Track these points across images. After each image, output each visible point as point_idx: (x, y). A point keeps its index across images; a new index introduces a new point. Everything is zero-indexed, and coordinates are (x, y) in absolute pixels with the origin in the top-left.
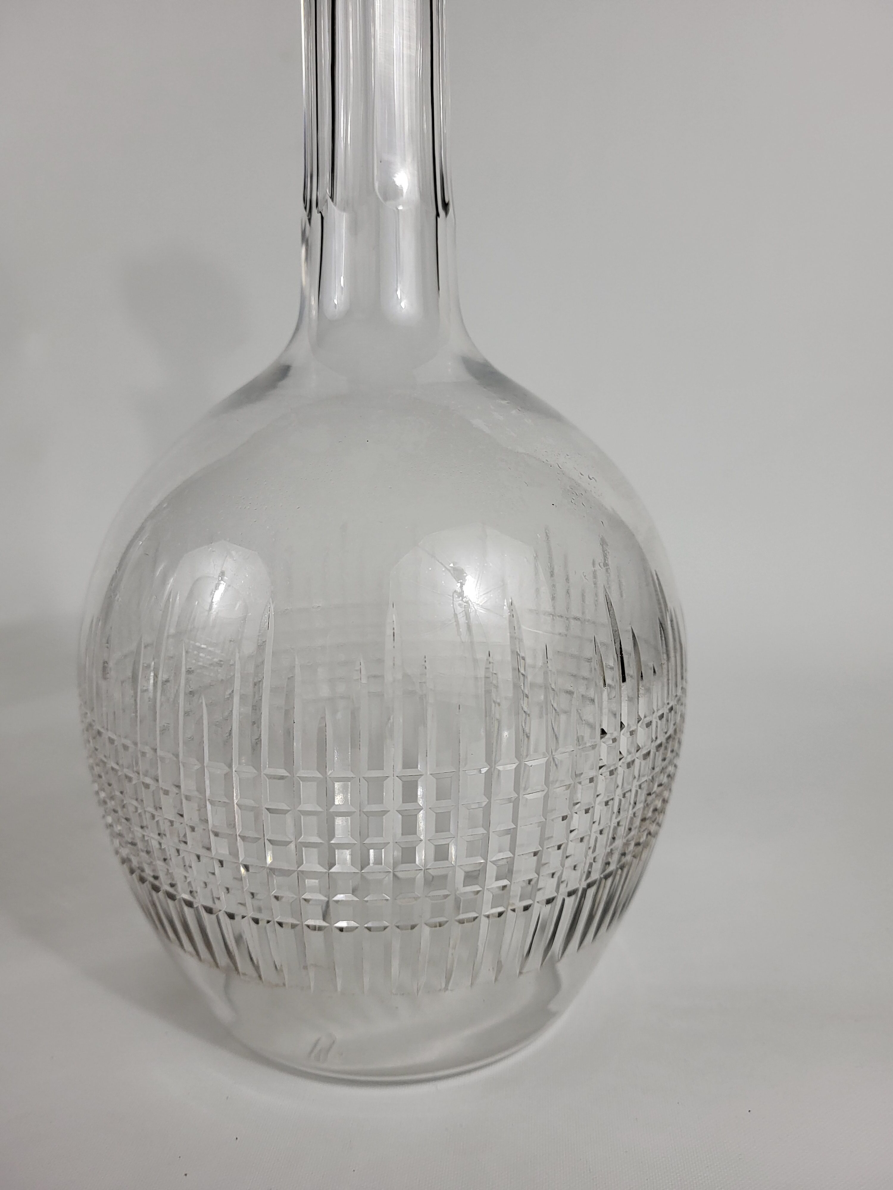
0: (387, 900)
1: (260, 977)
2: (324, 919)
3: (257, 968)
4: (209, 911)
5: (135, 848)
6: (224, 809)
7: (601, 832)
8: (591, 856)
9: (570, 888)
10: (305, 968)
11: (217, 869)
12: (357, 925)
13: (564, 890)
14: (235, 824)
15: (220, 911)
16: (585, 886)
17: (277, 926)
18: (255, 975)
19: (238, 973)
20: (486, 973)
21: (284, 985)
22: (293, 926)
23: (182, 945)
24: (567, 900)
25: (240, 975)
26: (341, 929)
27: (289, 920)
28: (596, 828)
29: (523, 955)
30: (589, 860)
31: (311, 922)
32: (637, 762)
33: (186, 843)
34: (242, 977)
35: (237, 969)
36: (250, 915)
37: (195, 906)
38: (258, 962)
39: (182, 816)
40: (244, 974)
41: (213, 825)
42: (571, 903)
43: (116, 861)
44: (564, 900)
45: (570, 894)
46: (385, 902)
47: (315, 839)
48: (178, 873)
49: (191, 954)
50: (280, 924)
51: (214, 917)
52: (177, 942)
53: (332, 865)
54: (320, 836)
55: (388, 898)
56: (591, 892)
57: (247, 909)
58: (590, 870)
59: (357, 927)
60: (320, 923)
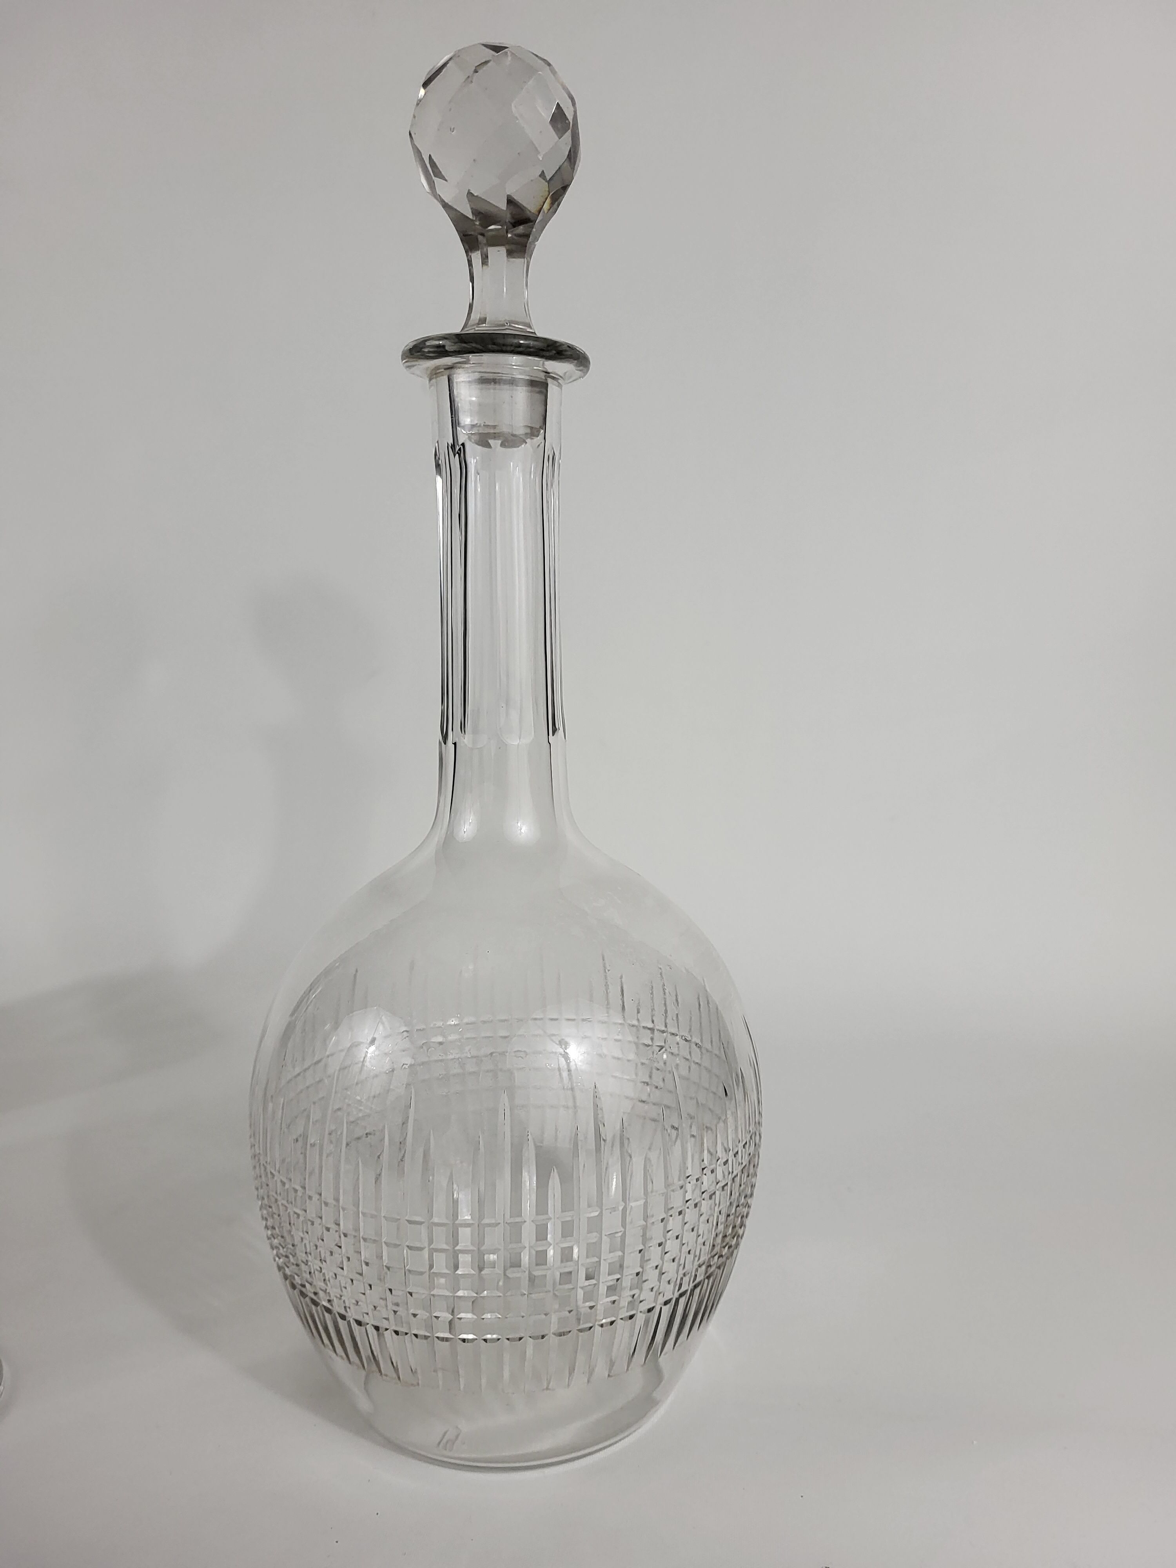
0: (500, 1318)
1: (399, 1378)
2: (450, 1332)
3: (396, 1369)
4: (359, 1323)
5: (298, 1268)
6: (375, 1245)
7: (689, 1252)
8: (681, 1272)
9: (666, 1298)
10: (435, 1371)
11: (368, 1292)
12: (475, 1337)
13: (661, 1300)
14: (382, 1257)
15: (368, 1324)
16: (677, 1296)
17: (414, 1337)
18: (395, 1375)
19: (381, 1374)
20: (601, 1370)
21: (418, 1384)
22: (426, 1337)
23: (335, 1351)
24: (664, 1308)
25: (382, 1377)
26: (464, 1340)
27: (421, 1332)
28: (685, 1249)
29: (630, 1354)
30: (680, 1275)
31: (441, 1335)
32: (718, 1193)
33: (342, 1269)
34: (384, 1377)
35: (380, 1371)
36: (392, 1328)
37: (348, 1319)
38: (397, 1366)
39: (340, 1247)
40: (386, 1375)
41: (365, 1258)
42: (667, 1311)
43: (278, 1276)
44: (661, 1308)
45: (666, 1303)
46: (498, 1319)
47: (445, 1247)
48: (334, 1292)
49: (341, 1357)
50: (416, 1336)
51: (363, 1328)
52: (331, 1347)
53: (456, 1267)
54: (447, 1243)
55: (500, 1316)
56: (683, 1301)
57: (389, 1323)
58: (681, 1282)
59: (476, 1339)
60: (447, 1335)
